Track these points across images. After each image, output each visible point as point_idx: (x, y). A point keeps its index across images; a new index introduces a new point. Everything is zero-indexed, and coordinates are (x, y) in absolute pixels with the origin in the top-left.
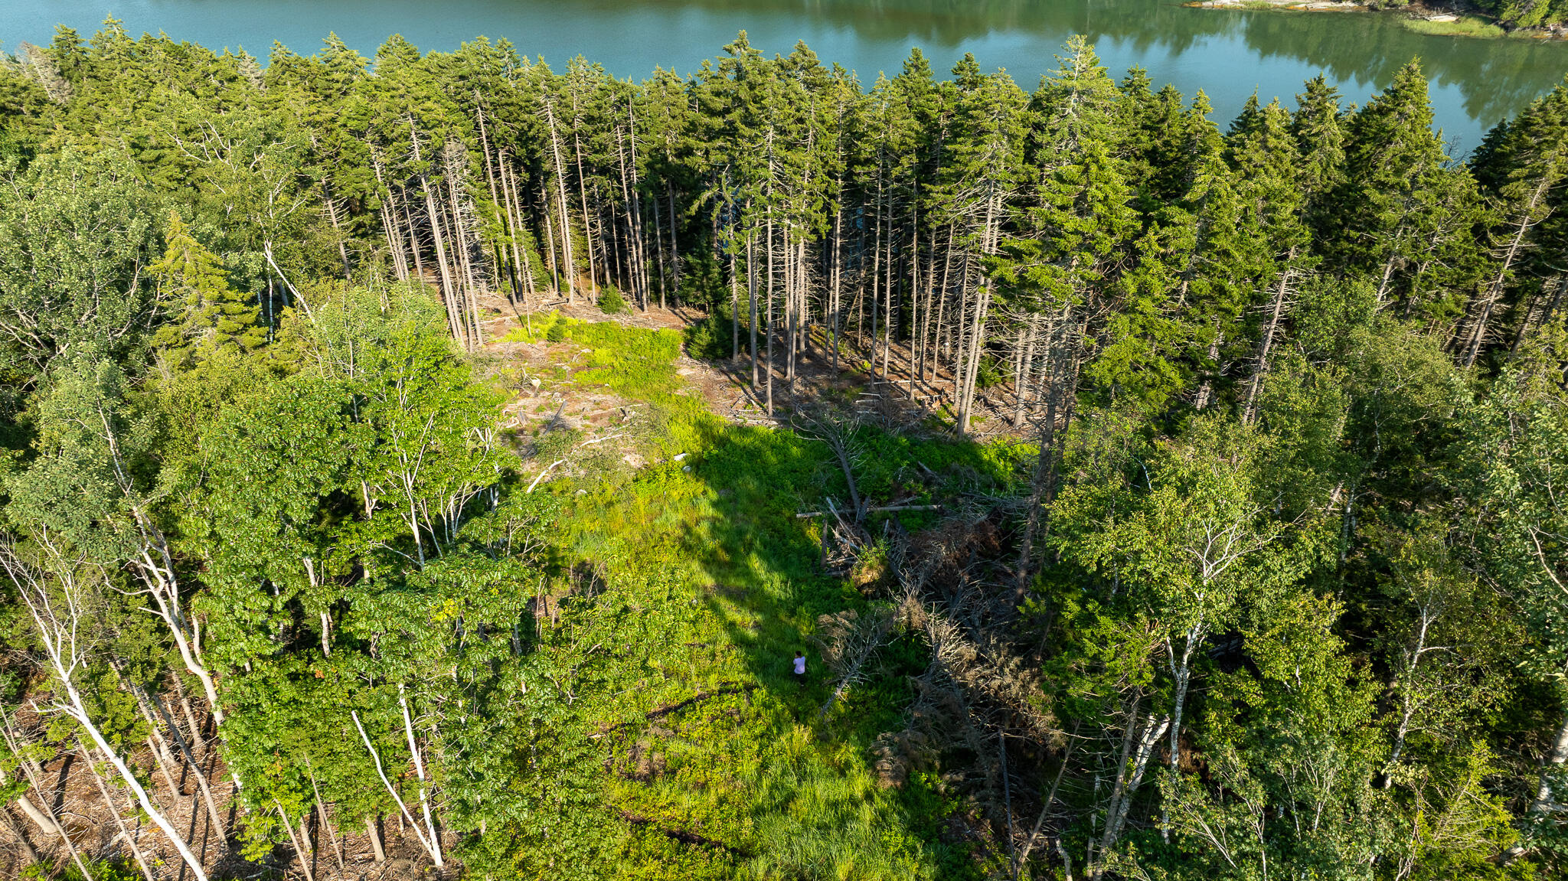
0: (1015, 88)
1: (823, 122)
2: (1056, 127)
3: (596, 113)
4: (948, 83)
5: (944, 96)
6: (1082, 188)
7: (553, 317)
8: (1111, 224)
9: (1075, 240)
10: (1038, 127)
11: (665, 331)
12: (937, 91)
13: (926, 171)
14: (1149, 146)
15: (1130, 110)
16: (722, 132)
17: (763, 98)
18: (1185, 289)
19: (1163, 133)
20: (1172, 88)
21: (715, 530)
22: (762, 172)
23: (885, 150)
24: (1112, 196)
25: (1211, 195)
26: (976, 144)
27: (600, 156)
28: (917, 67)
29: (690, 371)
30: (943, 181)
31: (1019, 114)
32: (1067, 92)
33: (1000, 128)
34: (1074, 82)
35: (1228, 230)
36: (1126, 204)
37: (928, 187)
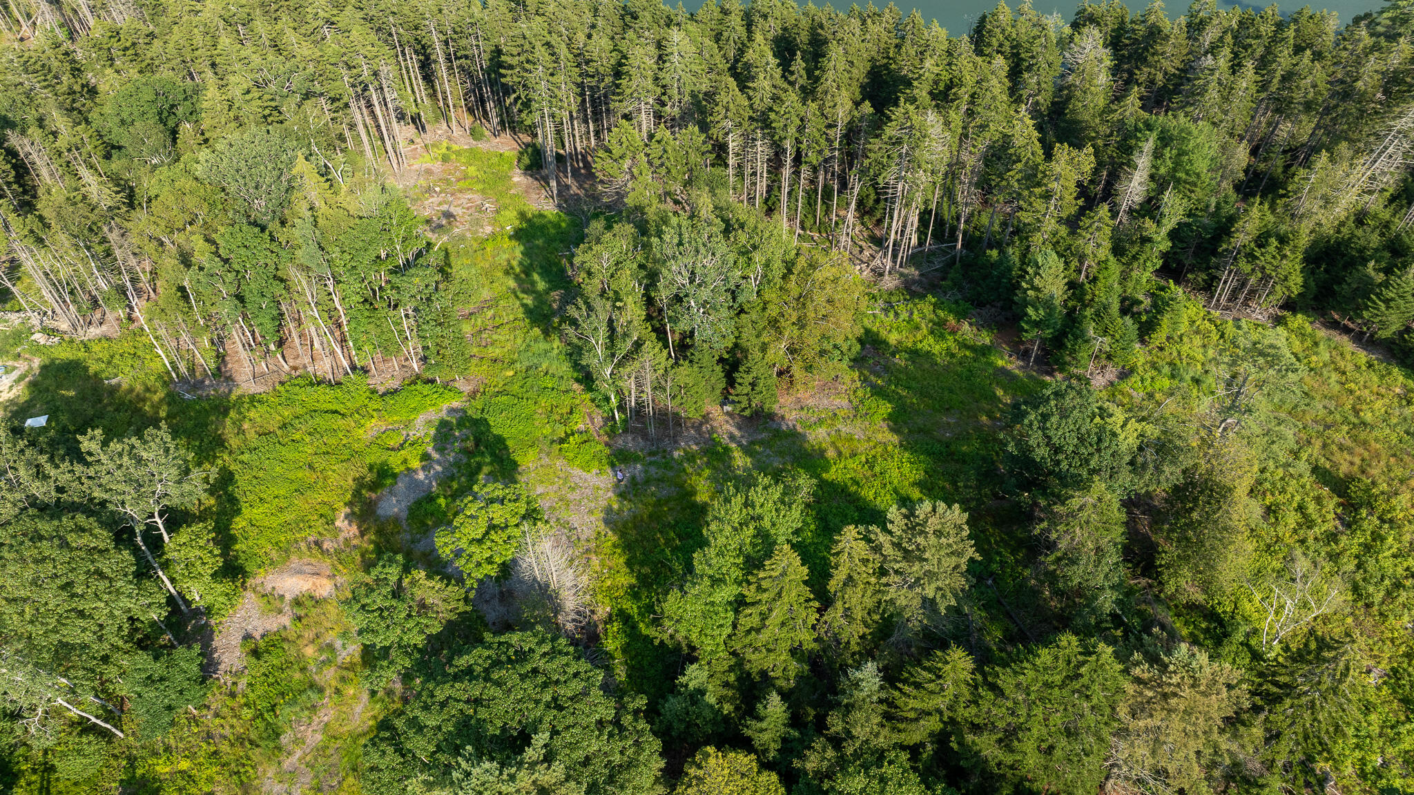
7: (445, 144)
11: (508, 152)
21: (520, 263)
27: (463, 52)
29: (518, 178)
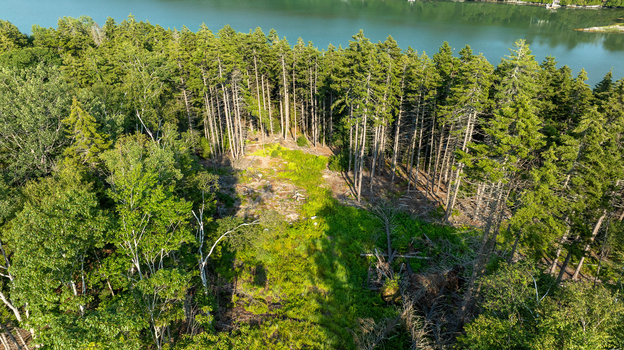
0: (487, 62)
1: (395, 73)
2: (506, 83)
3: (302, 62)
4: (456, 58)
5: (454, 64)
6: (514, 120)
7: (277, 146)
8: (529, 141)
9: (507, 148)
10: (497, 82)
11: (321, 156)
12: (450, 62)
13: (441, 98)
14: (553, 95)
15: (545, 76)
16: (348, 74)
17: (367, 60)
18: (568, 179)
19: (560, 88)
20: (567, 67)
22: (364, 93)
23: (423, 88)
24: (530, 126)
25: (590, 131)
26: (465, 88)
27: (302, 80)
28: (445, 50)
29: (328, 176)
30: (448, 104)
31: (487, 75)
32: (513, 66)
33: (478, 82)
34: (517, 62)
35: (598, 151)
36: (539, 131)
37: (440, 106)
